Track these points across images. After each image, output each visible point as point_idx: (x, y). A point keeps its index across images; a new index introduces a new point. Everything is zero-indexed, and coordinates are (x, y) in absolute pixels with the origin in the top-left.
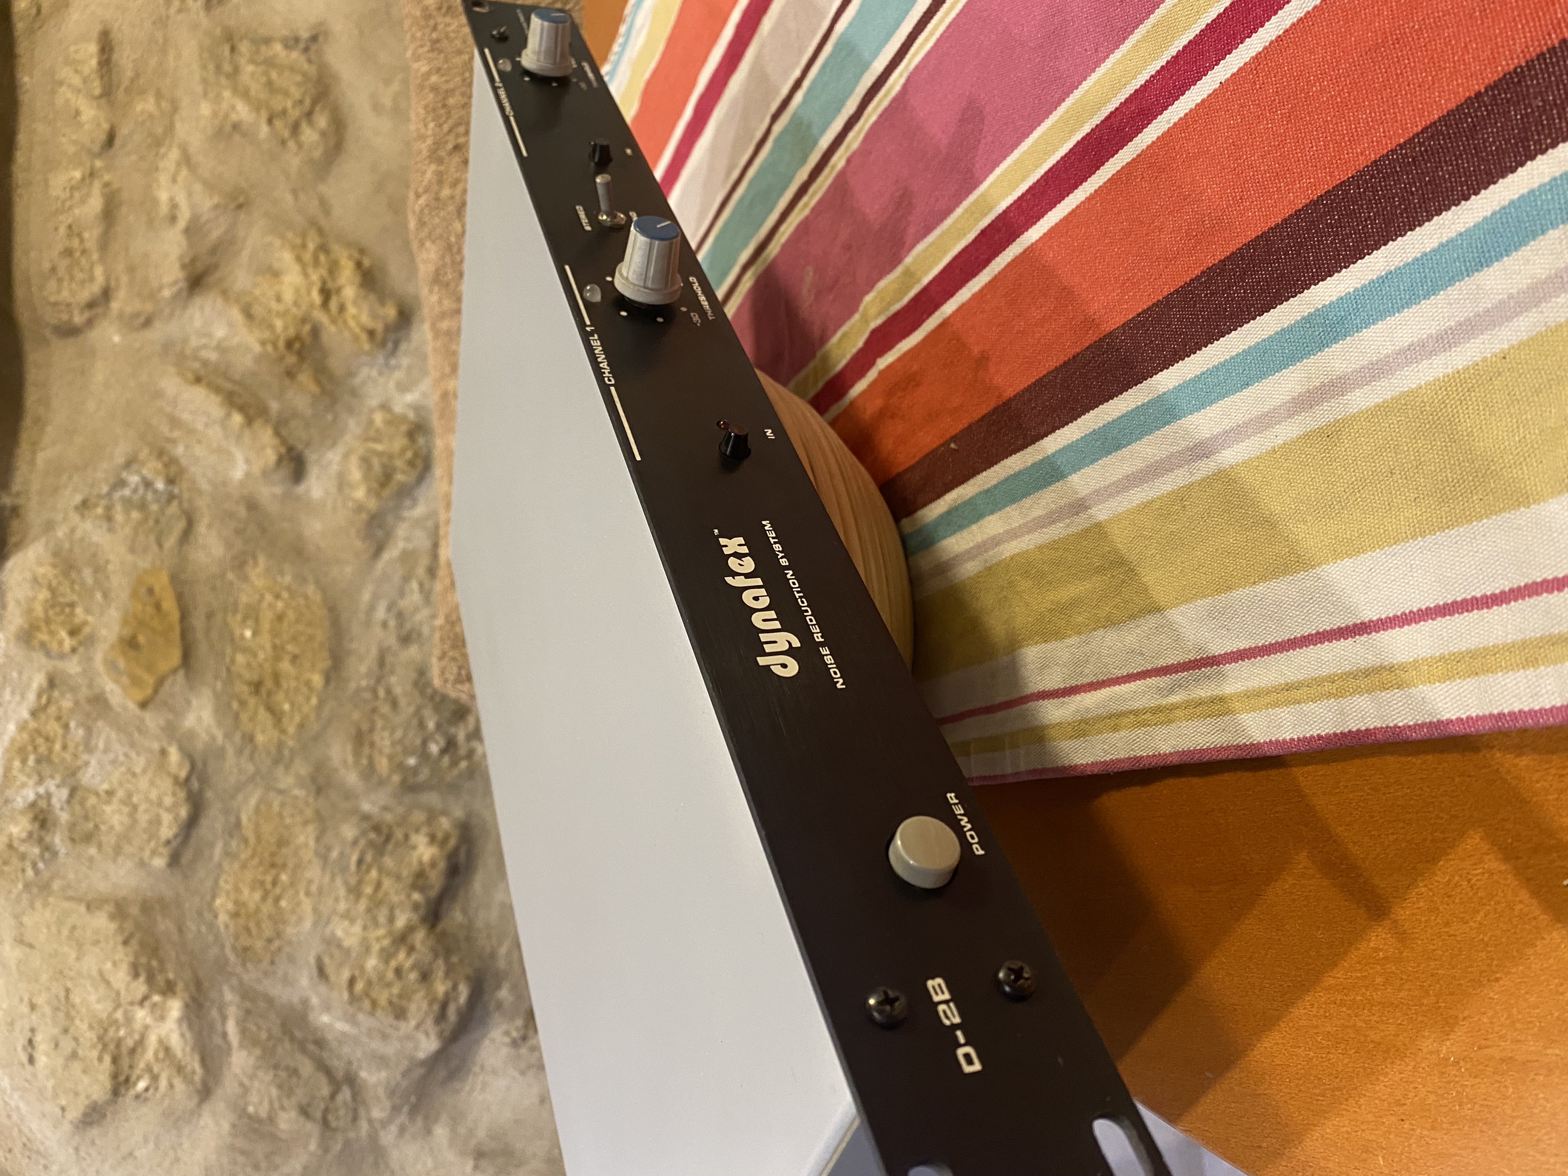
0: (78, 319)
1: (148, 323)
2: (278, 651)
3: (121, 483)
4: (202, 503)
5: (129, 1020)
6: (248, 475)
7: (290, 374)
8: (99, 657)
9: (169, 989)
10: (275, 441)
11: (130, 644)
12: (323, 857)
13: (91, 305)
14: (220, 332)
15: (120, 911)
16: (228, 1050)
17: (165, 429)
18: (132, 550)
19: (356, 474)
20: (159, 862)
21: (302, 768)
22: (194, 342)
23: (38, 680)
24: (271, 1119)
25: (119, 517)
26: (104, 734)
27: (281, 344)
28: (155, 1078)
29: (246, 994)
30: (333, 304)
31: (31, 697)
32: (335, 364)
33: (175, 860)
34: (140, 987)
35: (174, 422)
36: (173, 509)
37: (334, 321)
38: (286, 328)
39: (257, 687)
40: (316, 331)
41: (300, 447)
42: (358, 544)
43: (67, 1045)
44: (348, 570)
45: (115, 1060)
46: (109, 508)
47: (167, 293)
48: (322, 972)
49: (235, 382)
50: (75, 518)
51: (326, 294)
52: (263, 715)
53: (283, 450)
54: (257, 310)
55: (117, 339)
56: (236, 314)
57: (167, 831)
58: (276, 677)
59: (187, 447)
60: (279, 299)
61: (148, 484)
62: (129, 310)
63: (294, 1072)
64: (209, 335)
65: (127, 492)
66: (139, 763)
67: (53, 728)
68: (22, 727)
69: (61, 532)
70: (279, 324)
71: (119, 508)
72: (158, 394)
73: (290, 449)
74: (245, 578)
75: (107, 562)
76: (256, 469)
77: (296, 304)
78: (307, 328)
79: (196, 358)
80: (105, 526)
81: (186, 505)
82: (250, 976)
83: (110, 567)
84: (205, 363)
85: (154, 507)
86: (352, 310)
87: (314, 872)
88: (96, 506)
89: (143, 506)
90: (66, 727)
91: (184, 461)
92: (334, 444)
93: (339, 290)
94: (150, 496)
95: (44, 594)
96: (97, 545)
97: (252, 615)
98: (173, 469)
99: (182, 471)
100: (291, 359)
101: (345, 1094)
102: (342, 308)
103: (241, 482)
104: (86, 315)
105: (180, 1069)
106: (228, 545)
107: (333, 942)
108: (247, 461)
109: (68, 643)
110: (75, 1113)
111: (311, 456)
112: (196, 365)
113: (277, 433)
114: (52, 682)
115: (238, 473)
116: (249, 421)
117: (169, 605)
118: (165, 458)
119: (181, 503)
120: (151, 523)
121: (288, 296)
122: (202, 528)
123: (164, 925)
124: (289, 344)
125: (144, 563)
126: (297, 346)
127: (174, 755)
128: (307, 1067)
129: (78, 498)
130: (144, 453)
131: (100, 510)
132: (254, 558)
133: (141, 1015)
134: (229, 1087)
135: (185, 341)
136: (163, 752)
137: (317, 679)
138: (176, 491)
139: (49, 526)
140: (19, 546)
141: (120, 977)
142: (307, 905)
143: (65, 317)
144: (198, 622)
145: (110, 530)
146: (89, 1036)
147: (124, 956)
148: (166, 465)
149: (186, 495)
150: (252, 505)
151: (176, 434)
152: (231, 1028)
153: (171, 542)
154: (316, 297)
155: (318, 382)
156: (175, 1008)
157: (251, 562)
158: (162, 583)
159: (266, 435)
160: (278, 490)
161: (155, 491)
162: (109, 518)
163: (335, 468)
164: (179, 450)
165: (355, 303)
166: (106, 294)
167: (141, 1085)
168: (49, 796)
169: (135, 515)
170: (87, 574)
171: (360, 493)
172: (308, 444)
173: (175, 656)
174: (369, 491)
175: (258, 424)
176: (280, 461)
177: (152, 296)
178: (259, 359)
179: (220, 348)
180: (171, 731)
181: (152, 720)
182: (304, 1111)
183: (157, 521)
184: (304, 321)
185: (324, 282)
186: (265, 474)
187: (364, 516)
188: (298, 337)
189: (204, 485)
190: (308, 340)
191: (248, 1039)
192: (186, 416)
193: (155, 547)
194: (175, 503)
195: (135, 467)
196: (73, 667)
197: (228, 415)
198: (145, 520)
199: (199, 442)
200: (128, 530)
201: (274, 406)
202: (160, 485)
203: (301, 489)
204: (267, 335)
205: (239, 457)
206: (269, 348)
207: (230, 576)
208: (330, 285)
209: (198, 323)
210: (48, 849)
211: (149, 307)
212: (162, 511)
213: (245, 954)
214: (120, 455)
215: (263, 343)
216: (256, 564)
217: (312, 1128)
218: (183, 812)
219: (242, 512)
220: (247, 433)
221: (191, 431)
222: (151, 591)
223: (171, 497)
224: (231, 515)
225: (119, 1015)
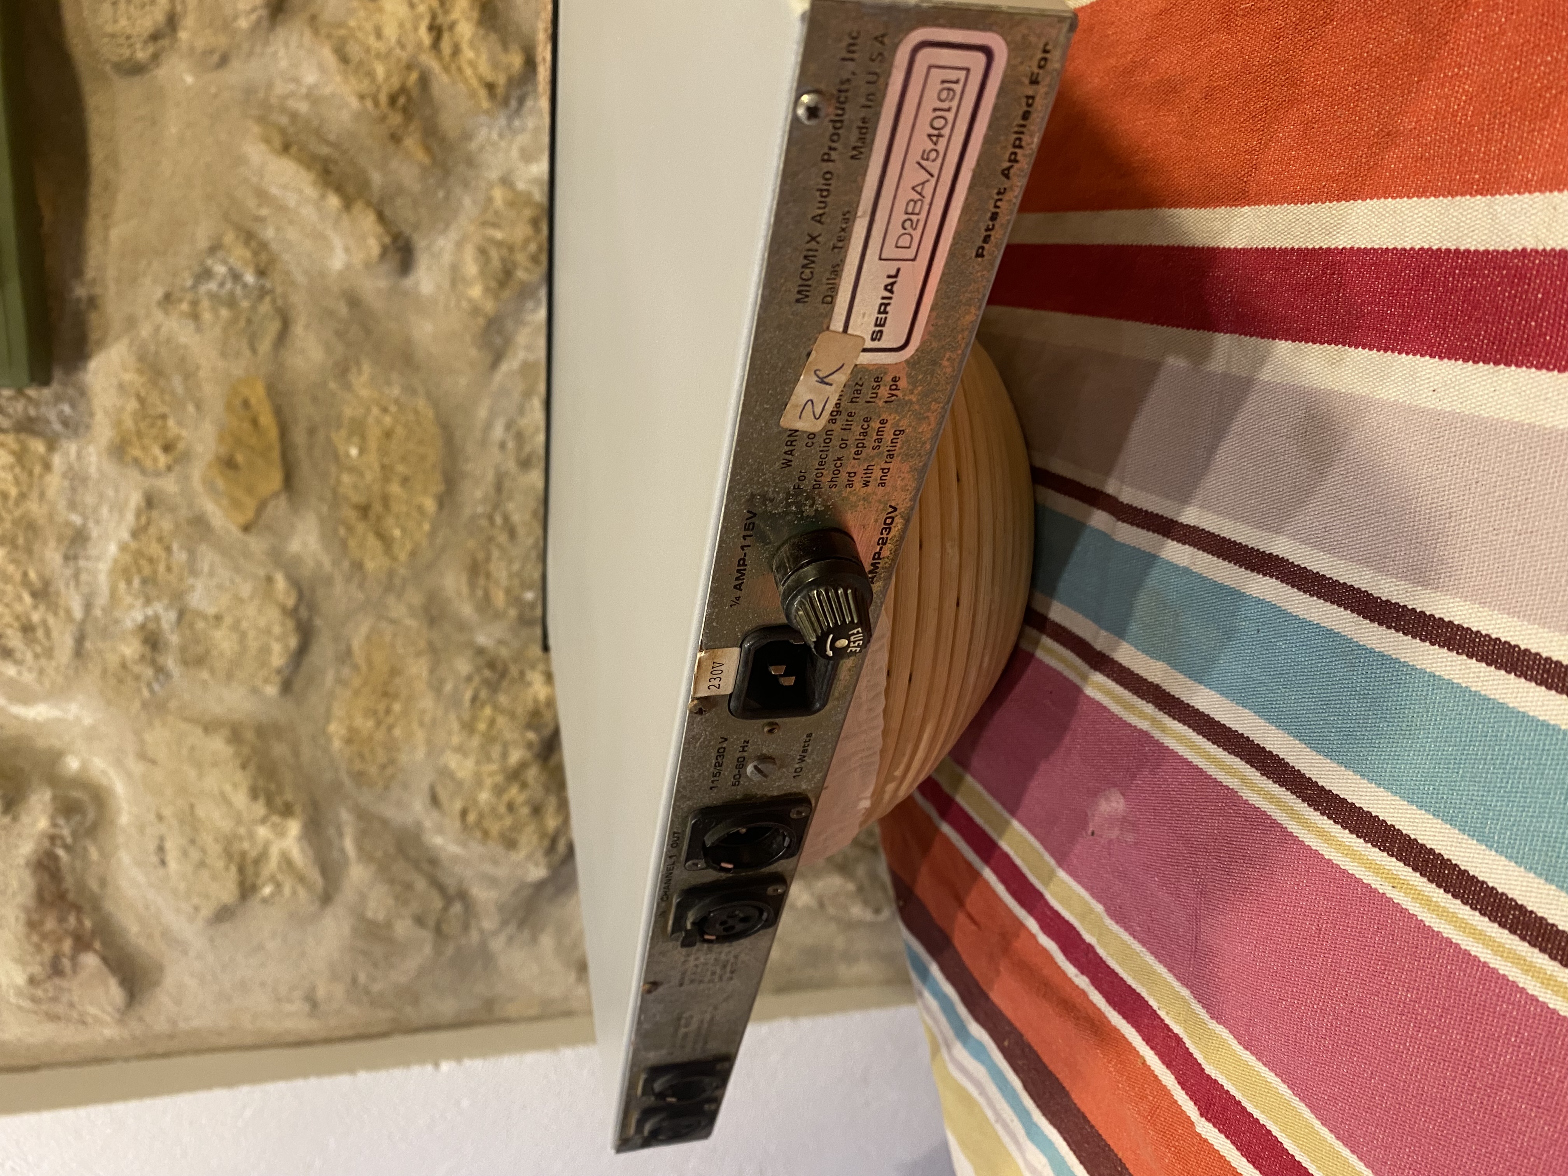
0: (142, 55)
1: (224, 61)
2: (386, 471)
3: (206, 274)
4: (298, 299)
5: (251, 835)
6: (348, 266)
7: (395, 138)
8: (197, 473)
9: (287, 811)
10: (379, 229)
11: (229, 464)
12: (437, 688)
13: (155, 37)
14: (310, 77)
15: (235, 736)
16: (345, 862)
17: (251, 203)
18: (223, 354)
19: (471, 268)
20: (272, 690)
21: (415, 597)
22: (281, 88)
23: (135, 499)
24: (389, 925)
25: (207, 316)
26: (208, 557)
27: (383, 99)
28: (278, 886)
29: (362, 815)
30: (446, 45)
31: (130, 517)
32: (448, 122)
33: (287, 687)
34: (260, 809)
35: (262, 196)
36: (265, 307)
37: (446, 69)
38: (388, 76)
39: (364, 510)
40: (424, 80)
41: (407, 231)
42: (473, 352)
43: (195, 855)
44: (463, 381)
45: (241, 870)
46: (195, 304)
47: (243, 23)
48: (434, 800)
49: (329, 143)
50: (159, 316)
51: (437, 31)
52: (372, 541)
53: (387, 240)
54: (354, 50)
55: (189, 79)
56: (327, 54)
57: (278, 658)
58: (386, 500)
59: (278, 229)
60: (379, 35)
61: (236, 277)
62: (200, 44)
63: (409, 887)
64: (296, 80)
65: (213, 286)
66: (246, 589)
67: (155, 549)
68: (123, 548)
69: (145, 331)
70: (380, 70)
71: (205, 304)
72: (240, 160)
73: (397, 237)
74: (347, 386)
75: (198, 367)
76: (358, 259)
77: (401, 45)
78: (414, 76)
79: (283, 110)
80: (192, 326)
81: (280, 302)
82: (366, 798)
83: (202, 374)
84: (294, 116)
85: (245, 304)
86: (468, 53)
87: (427, 702)
88: (180, 300)
89: (231, 302)
90: (168, 549)
91: (274, 246)
92: (447, 225)
93: (452, 26)
94: (239, 291)
95: (133, 405)
96: (186, 347)
97: (358, 430)
98: (264, 257)
99: (273, 261)
100: (396, 119)
101: (457, 908)
102: (456, 50)
103: (341, 273)
104: (151, 49)
105: (301, 879)
106: (328, 349)
107: (445, 773)
108: (347, 250)
109: (163, 460)
110: (207, 911)
111: (420, 243)
112: (284, 120)
113: (381, 217)
114: (150, 501)
115: (337, 262)
116: (348, 204)
117: (267, 419)
118: (253, 244)
119: (274, 301)
120: (242, 323)
121: (391, 32)
122: (298, 329)
123: (279, 750)
124: (393, 100)
125: (238, 369)
126: (402, 100)
127: (281, 583)
128: (421, 884)
129: (159, 293)
130: (229, 238)
131: (185, 307)
132: (358, 364)
133: (263, 832)
134: (348, 894)
135: (270, 86)
136: (269, 580)
137: (430, 504)
138: (268, 285)
139: (131, 323)
140: (101, 344)
141: (240, 799)
142: (420, 735)
143: (127, 53)
144: (299, 437)
145: (199, 329)
146: (215, 849)
147: (243, 779)
148: (256, 254)
149: (279, 290)
150: (354, 301)
151: (264, 212)
152: (349, 845)
153: (265, 346)
154: (426, 38)
155: (428, 149)
156: (294, 827)
157: (354, 370)
158: (258, 394)
159: (368, 221)
160: (383, 284)
161: (245, 286)
162: (195, 316)
163: (447, 258)
164: (269, 233)
165: (472, 44)
166: (172, 22)
167: (267, 890)
168: (157, 618)
169: (224, 313)
170: (177, 383)
171: (476, 291)
172: (416, 227)
173: (276, 480)
174: (487, 289)
175: (359, 206)
176: (384, 252)
177: (226, 25)
178: (357, 117)
179: (311, 96)
180: (276, 556)
181: (257, 544)
182: (419, 921)
183: (249, 321)
184: (409, 67)
185: (434, 17)
186: (367, 265)
187: (481, 321)
188: (403, 89)
189: (300, 278)
190: (415, 93)
191: (365, 856)
192: (274, 190)
193: (247, 353)
194: (268, 299)
195: (220, 254)
196: (169, 485)
197: (323, 197)
198: (234, 321)
199: (291, 222)
200: (218, 330)
201: (376, 178)
202: (250, 278)
203: (408, 282)
204: (365, 86)
205: (337, 242)
206: (369, 104)
207: (332, 385)
208: (440, 20)
209: (284, 64)
210: (160, 670)
211: (222, 41)
212: (254, 308)
213: (359, 777)
214: (202, 235)
215: (362, 97)
216: (360, 372)
217: (427, 935)
218: (293, 642)
219: (343, 310)
220: (345, 216)
221: (282, 209)
222: (246, 404)
223: (263, 293)
224: (330, 313)
225: (242, 831)
